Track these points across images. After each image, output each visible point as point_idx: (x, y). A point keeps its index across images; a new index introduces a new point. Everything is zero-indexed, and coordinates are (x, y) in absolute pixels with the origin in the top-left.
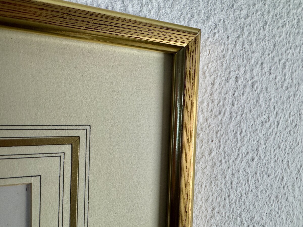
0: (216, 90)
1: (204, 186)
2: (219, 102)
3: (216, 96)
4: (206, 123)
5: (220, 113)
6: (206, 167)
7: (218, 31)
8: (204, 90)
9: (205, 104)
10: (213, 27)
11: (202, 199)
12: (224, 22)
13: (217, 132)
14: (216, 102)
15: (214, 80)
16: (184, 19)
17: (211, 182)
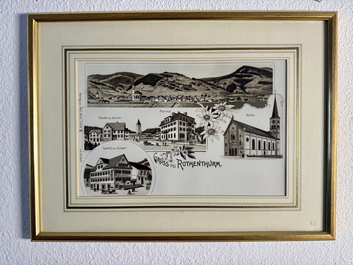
0: (348, 34)
1: (344, 72)
2: (349, 38)
3: (347, 36)
4: (343, 47)
5: (350, 43)
6: (344, 64)
7: (348, 10)
8: (342, 34)
9: (343, 39)
10: (345, 9)
11: (343, 77)
12: (350, 6)
13: (349, 51)
14: (348, 38)
15: (346, 30)
16: (332, 8)
17: (347, 71)
